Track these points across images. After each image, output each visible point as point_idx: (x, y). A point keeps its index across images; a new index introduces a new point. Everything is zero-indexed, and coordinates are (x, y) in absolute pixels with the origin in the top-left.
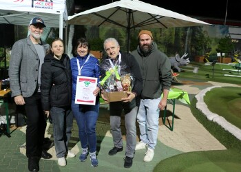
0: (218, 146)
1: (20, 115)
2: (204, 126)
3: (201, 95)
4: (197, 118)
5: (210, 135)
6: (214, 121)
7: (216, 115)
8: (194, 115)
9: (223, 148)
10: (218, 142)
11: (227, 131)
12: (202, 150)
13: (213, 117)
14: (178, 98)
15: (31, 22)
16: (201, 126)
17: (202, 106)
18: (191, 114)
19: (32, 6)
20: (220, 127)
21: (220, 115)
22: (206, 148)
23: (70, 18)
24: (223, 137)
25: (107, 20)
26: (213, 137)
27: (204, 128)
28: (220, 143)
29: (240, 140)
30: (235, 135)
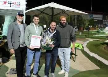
2: (89, 59)
4: (85, 55)
5: (92, 62)
6: (93, 56)
8: (83, 54)
9: (98, 68)
10: (96, 66)
11: (99, 61)
12: (90, 70)
13: (92, 54)
14: (77, 47)
16: (87, 58)
17: (86, 50)
18: (82, 53)
19: (11, 7)
20: (96, 59)
21: (95, 53)
22: (91, 69)
24: (98, 63)
25: (42, 12)
26: (93, 63)
27: (89, 60)
28: (97, 66)
29: (106, 65)
30: (103, 62)
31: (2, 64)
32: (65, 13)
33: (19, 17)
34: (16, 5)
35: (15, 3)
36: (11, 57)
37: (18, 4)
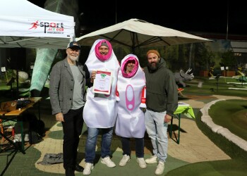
0: (224, 157)
1: (34, 133)
2: (210, 138)
3: (205, 108)
4: (202, 131)
5: (215, 146)
6: (219, 132)
7: (221, 127)
8: (200, 128)
9: (227, 157)
10: (223, 152)
11: (231, 142)
12: (208, 160)
13: (217, 129)
14: (183, 113)
15: (68, 46)
16: (206, 138)
17: (206, 119)
20: (225, 138)
21: (224, 126)
25: (112, 40)
26: (218, 148)
27: (209, 140)
28: (225, 152)
29: (243, 150)
30: (239, 145)
31: (28, 145)
33: (71, 52)
34: (56, 29)
35: (53, 25)
36: (47, 133)
37: (60, 26)
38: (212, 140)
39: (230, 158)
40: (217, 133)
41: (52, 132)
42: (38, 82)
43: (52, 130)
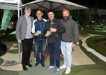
0: (92, 63)
3: (84, 40)
4: (82, 50)
5: (88, 57)
7: (91, 49)
10: (92, 61)
13: (89, 50)
17: (84, 45)
18: (80, 48)
20: (93, 54)
23: (23, 5)
24: (94, 58)
25: (41, 6)
27: (85, 55)
28: (93, 61)
29: (101, 60)
30: (99, 58)
32: (64, 7)
36: (8, 51)
38: (87, 55)
39: (95, 63)
40: (89, 52)
41: (10, 50)
42: (5, 26)
43: (10, 49)
